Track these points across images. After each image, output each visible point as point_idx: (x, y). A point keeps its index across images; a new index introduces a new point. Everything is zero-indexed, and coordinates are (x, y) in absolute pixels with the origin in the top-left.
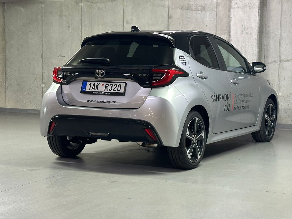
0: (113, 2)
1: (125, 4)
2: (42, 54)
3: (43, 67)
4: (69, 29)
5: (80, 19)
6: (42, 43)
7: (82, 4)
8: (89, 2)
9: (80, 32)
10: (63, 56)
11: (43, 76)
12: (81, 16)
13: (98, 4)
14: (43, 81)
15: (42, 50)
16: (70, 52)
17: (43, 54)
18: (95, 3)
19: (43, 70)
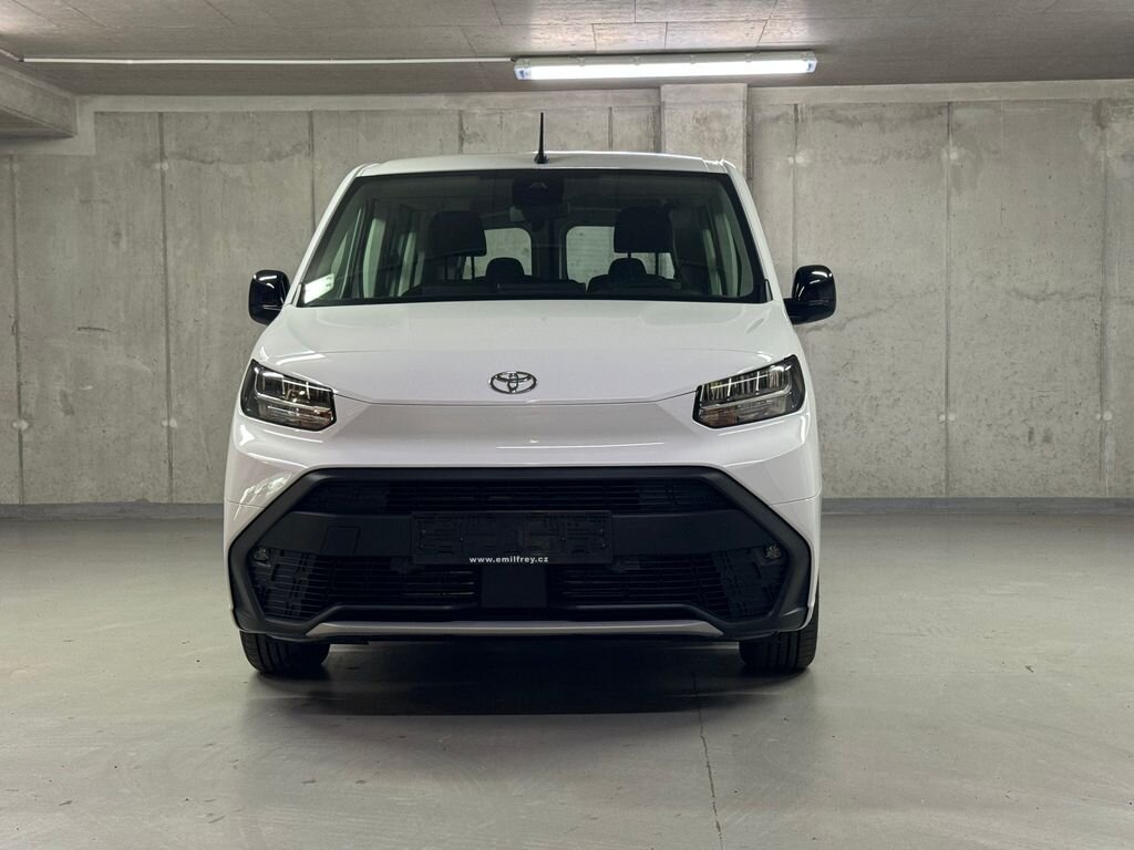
0: (276, 161)
1: (319, 167)
2: (16, 322)
3: (18, 366)
4: (117, 243)
5: (160, 209)
6: (17, 288)
7: (166, 166)
8: (189, 159)
9: (161, 254)
10: (95, 329)
11: (19, 393)
12: (163, 202)
13: (224, 168)
14: (20, 407)
15: (16, 310)
16: (122, 314)
17: (21, 325)
18: (212, 163)
19: (19, 376)
